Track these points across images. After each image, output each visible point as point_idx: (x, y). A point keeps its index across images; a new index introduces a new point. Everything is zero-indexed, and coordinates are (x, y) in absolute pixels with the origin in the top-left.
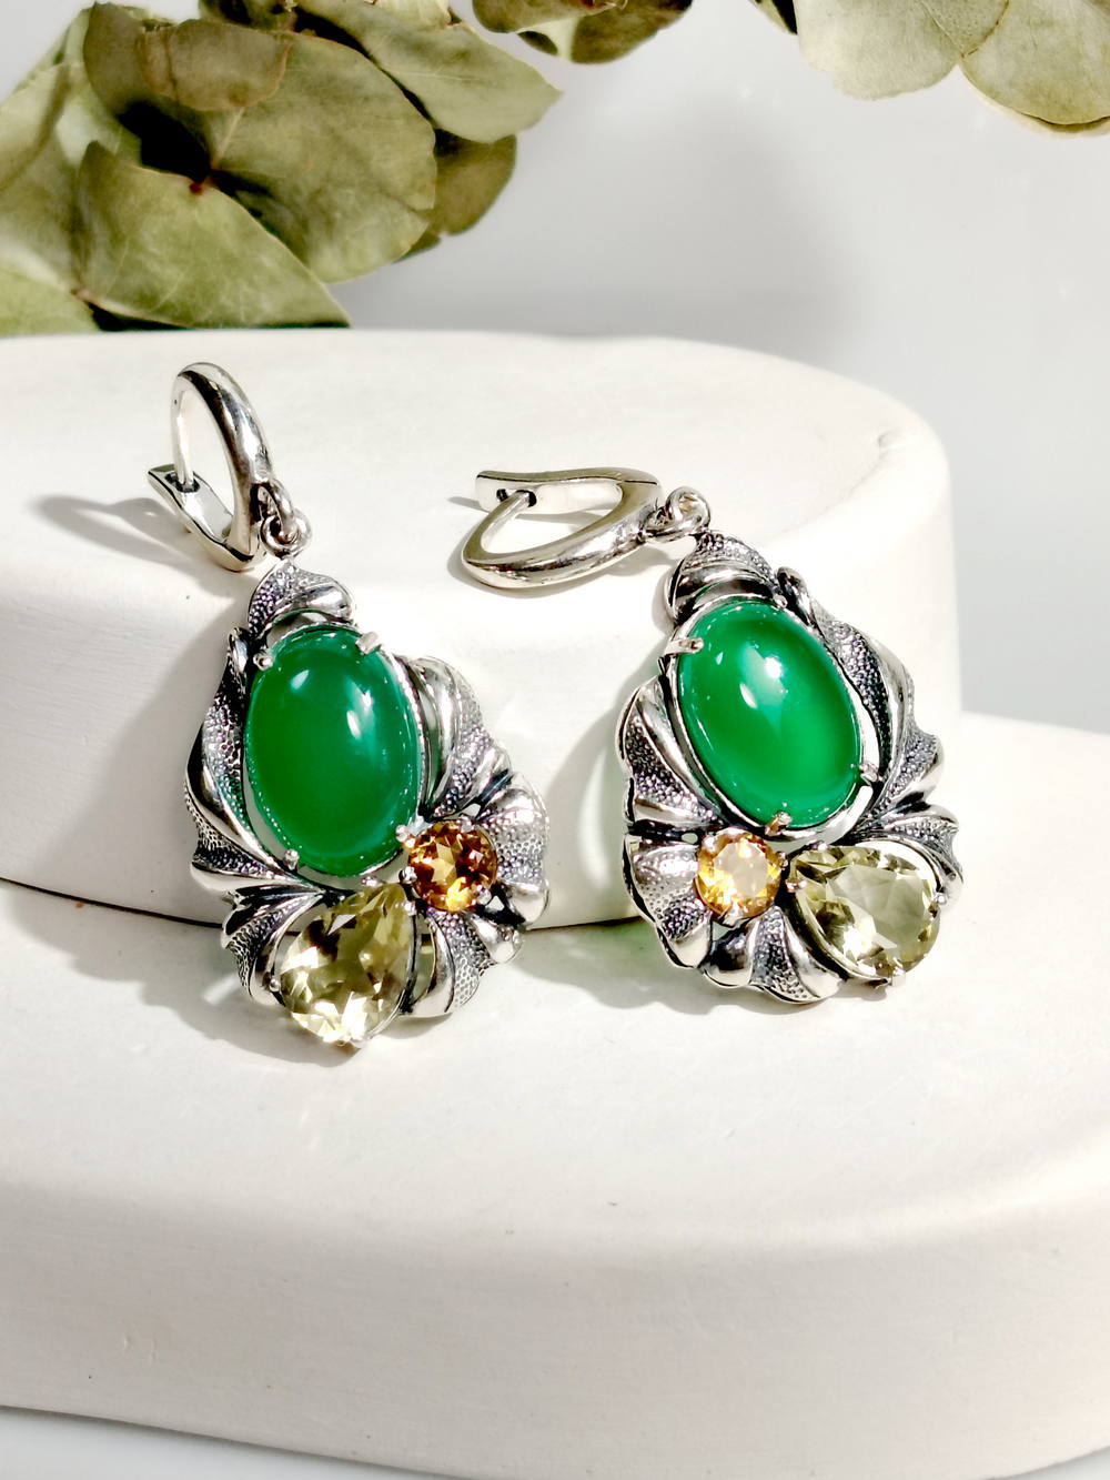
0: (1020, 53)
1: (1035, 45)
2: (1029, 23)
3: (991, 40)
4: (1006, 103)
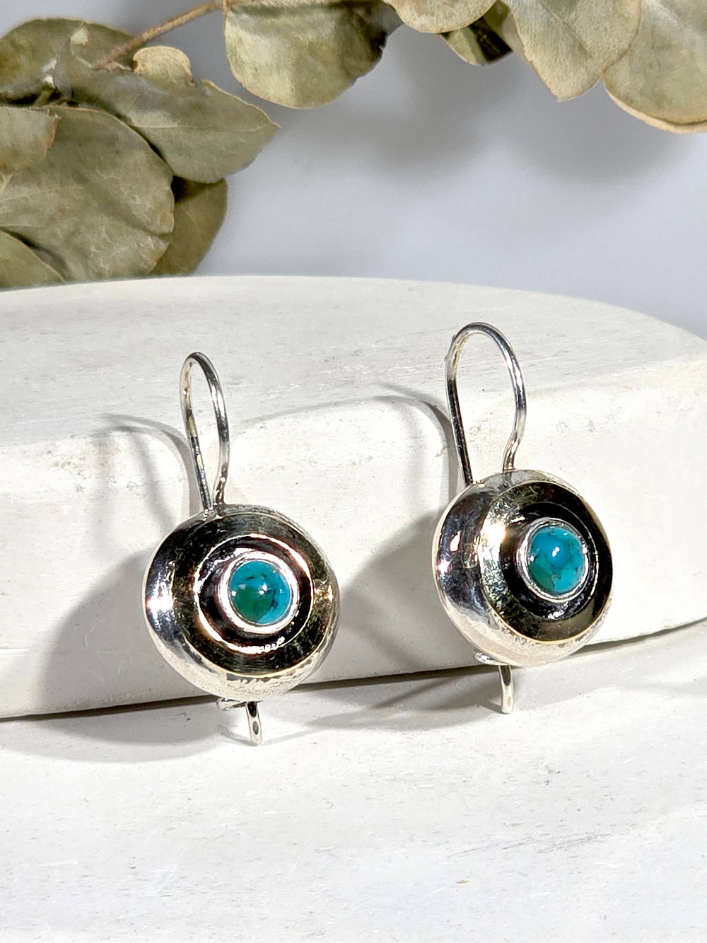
0: (648, 70)
1: (659, 63)
2: (653, 47)
3: (625, 60)
4: (639, 109)
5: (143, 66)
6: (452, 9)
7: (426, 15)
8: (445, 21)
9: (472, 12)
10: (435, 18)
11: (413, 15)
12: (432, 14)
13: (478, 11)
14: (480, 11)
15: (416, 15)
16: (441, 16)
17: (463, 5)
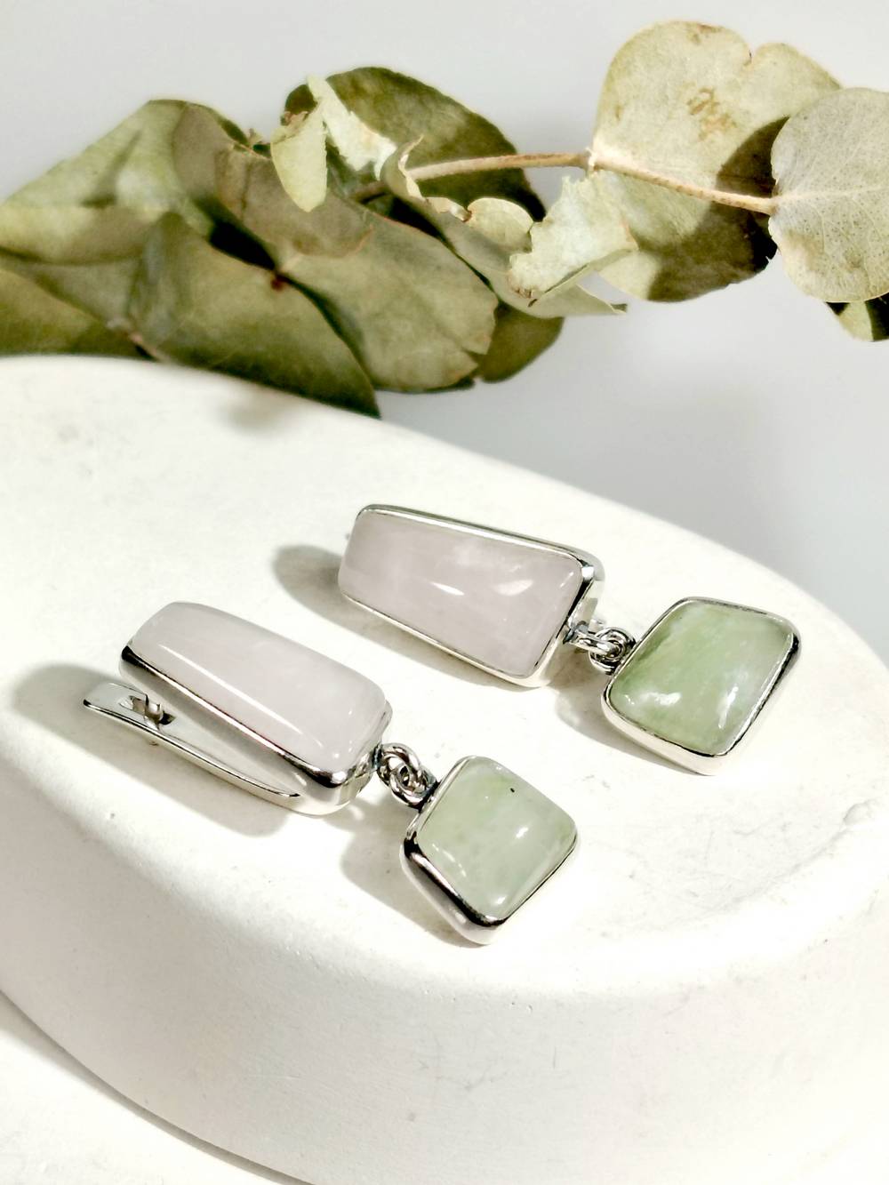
5: (477, 219)
6: (846, 275)
7: (817, 271)
8: (836, 287)
9: (871, 287)
10: (824, 281)
11: (800, 268)
12: (823, 274)
13: (878, 289)
14: (881, 289)
15: (804, 269)
16: (834, 280)
17: (863, 275)
